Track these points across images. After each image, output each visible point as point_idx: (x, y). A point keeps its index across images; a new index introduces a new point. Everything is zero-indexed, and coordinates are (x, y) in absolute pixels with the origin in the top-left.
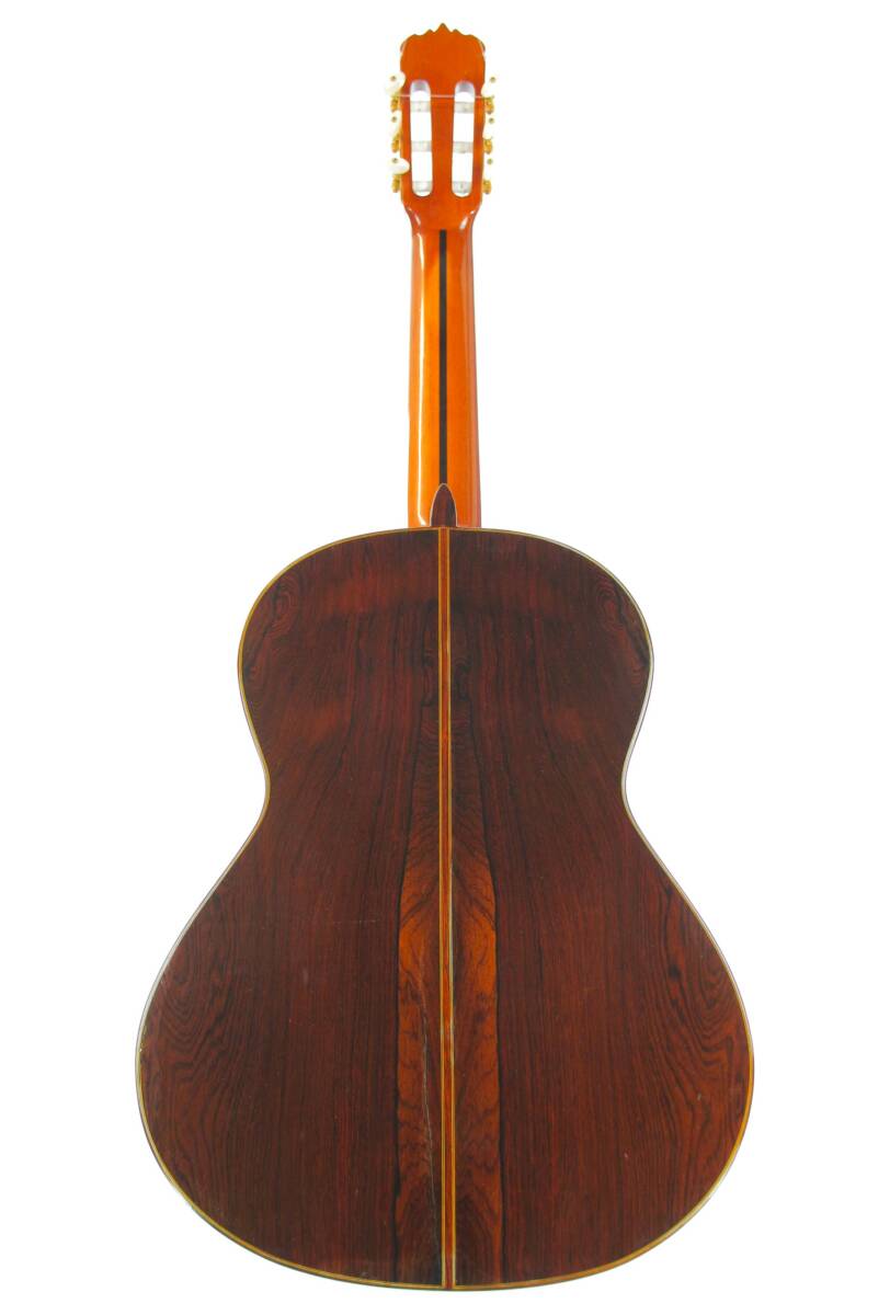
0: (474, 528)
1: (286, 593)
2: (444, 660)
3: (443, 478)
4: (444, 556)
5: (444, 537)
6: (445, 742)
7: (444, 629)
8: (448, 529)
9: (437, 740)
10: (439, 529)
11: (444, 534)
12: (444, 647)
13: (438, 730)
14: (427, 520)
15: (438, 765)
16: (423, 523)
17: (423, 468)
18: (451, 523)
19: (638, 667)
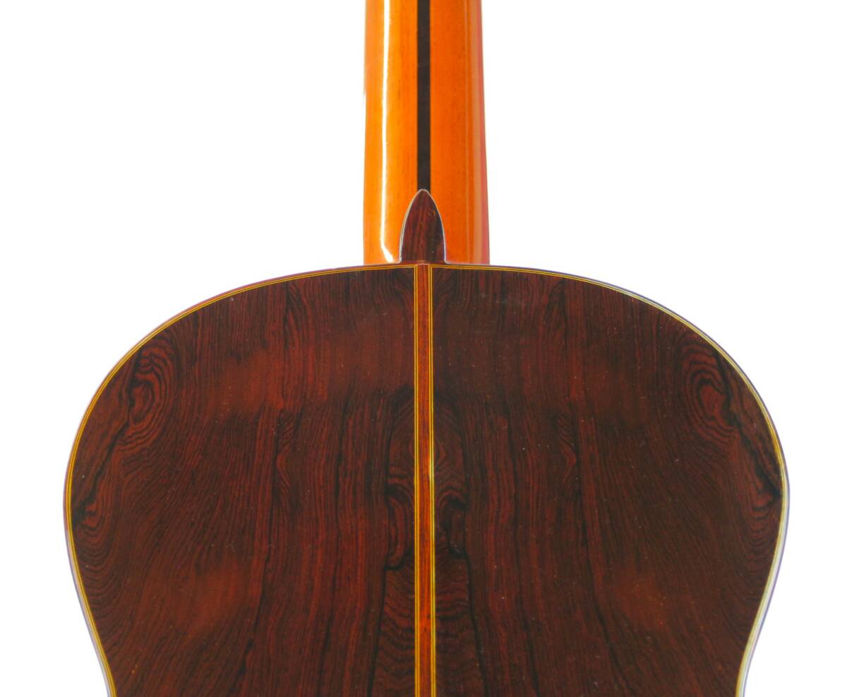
0: (477, 264)
1: (151, 377)
2: (424, 490)
3: (424, 179)
4: (423, 313)
5: (423, 278)
6: (426, 632)
7: (424, 437)
8: (430, 267)
9: (412, 630)
10: (415, 266)
11: (423, 274)
12: (424, 468)
13: (413, 611)
14: (395, 253)
15: (412, 672)
16: (389, 258)
17: (390, 167)
18: (436, 256)
19: (760, 503)
